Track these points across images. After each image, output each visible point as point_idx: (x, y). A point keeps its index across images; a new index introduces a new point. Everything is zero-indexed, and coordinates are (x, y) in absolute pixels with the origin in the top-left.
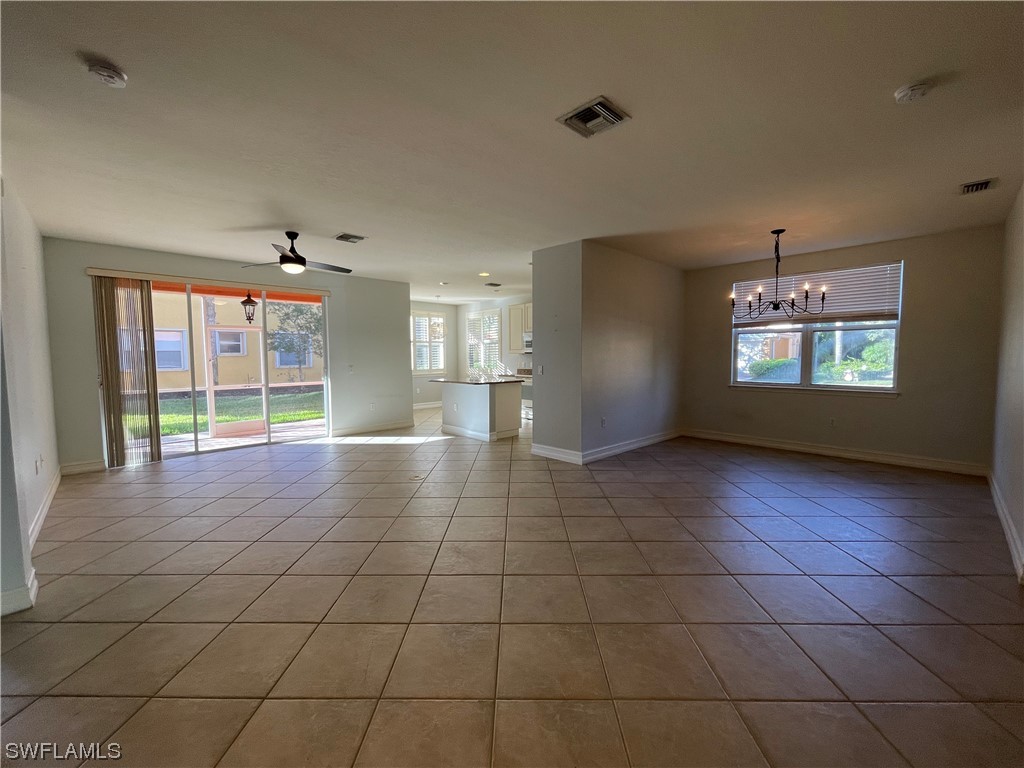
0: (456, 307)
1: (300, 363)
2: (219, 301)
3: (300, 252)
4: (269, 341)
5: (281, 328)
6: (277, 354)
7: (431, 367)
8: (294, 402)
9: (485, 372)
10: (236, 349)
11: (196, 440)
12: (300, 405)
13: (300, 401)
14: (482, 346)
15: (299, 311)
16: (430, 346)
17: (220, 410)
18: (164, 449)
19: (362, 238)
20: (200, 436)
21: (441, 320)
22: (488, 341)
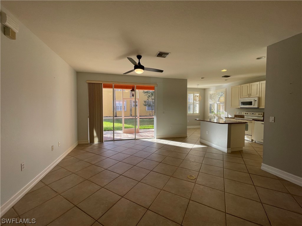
0: (205, 89)
3: (142, 64)
5: (148, 100)
6: (147, 107)
7: (193, 112)
9: (217, 115)
14: (216, 105)
16: (193, 105)
21: (198, 95)
22: (219, 102)
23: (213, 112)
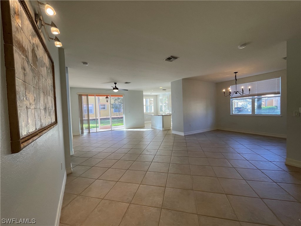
0: (157, 95)
1: (119, 111)
2: (101, 98)
3: (117, 87)
4: (111, 106)
5: (114, 103)
6: (114, 109)
7: (150, 112)
8: (118, 121)
10: (104, 108)
11: (97, 130)
12: (119, 122)
13: (119, 121)
14: (163, 106)
15: (119, 98)
16: (150, 106)
17: (101, 123)
18: (91, 131)
19: (130, 83)
20: (97, 129)
21: (152, 99)
22: (165, 104)
23: (162, 111)
